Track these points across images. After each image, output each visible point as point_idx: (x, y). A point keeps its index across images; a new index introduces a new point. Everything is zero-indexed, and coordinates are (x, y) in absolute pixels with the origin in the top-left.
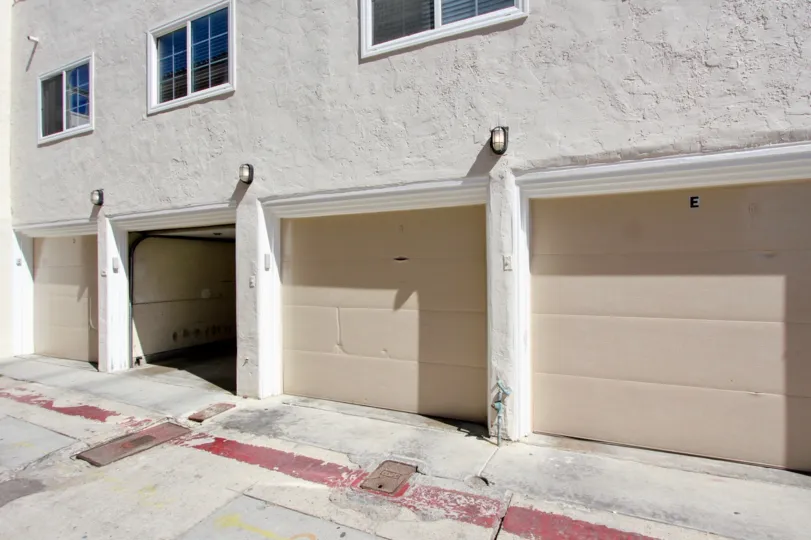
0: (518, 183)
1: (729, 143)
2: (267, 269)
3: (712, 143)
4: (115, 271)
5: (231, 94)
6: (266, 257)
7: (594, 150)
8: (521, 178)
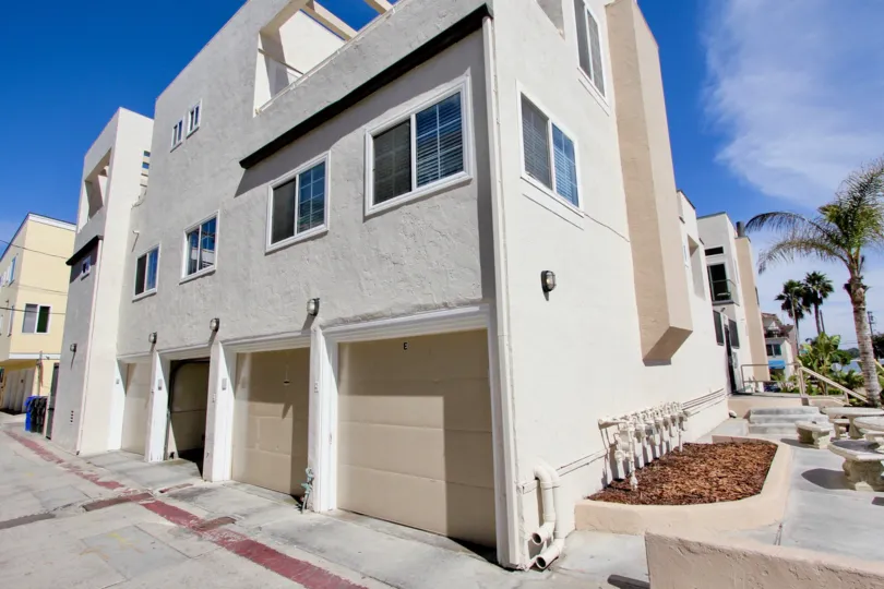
0: (324, 334)
1: (403, 311)
2: (224, 389)
3: (397, 311)
4: (160, 388)
5: (213, 272)
6: (224, 381)
7: (350, 315)
8: (326, 330)
